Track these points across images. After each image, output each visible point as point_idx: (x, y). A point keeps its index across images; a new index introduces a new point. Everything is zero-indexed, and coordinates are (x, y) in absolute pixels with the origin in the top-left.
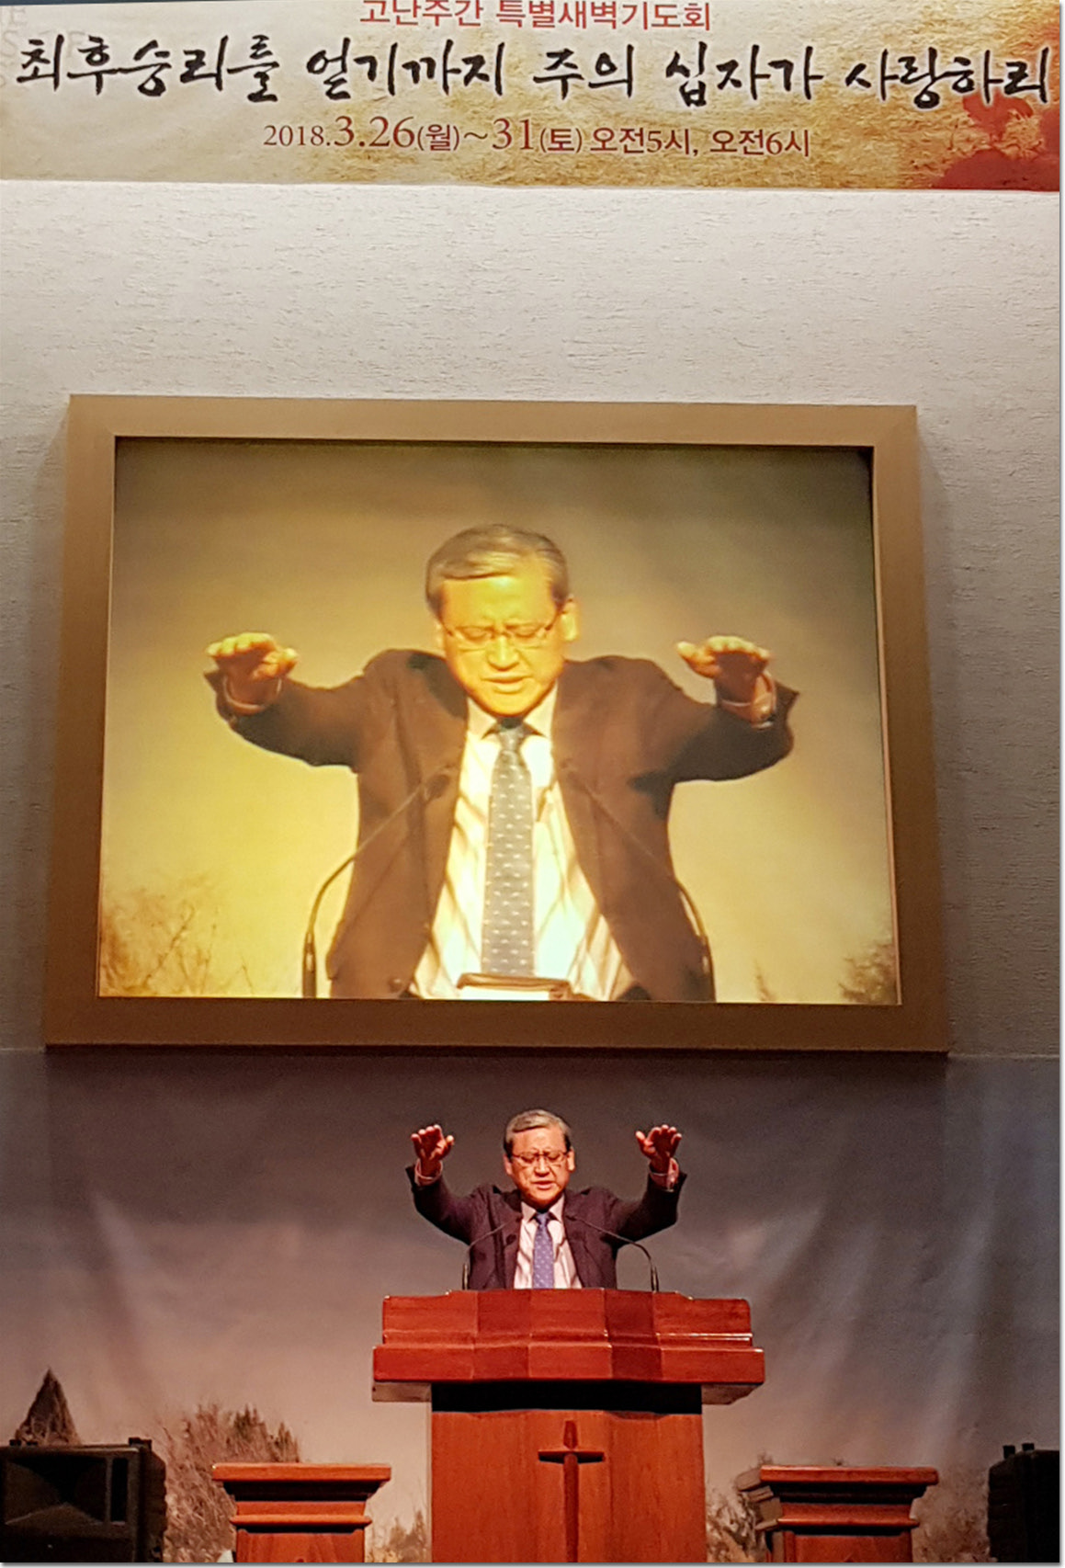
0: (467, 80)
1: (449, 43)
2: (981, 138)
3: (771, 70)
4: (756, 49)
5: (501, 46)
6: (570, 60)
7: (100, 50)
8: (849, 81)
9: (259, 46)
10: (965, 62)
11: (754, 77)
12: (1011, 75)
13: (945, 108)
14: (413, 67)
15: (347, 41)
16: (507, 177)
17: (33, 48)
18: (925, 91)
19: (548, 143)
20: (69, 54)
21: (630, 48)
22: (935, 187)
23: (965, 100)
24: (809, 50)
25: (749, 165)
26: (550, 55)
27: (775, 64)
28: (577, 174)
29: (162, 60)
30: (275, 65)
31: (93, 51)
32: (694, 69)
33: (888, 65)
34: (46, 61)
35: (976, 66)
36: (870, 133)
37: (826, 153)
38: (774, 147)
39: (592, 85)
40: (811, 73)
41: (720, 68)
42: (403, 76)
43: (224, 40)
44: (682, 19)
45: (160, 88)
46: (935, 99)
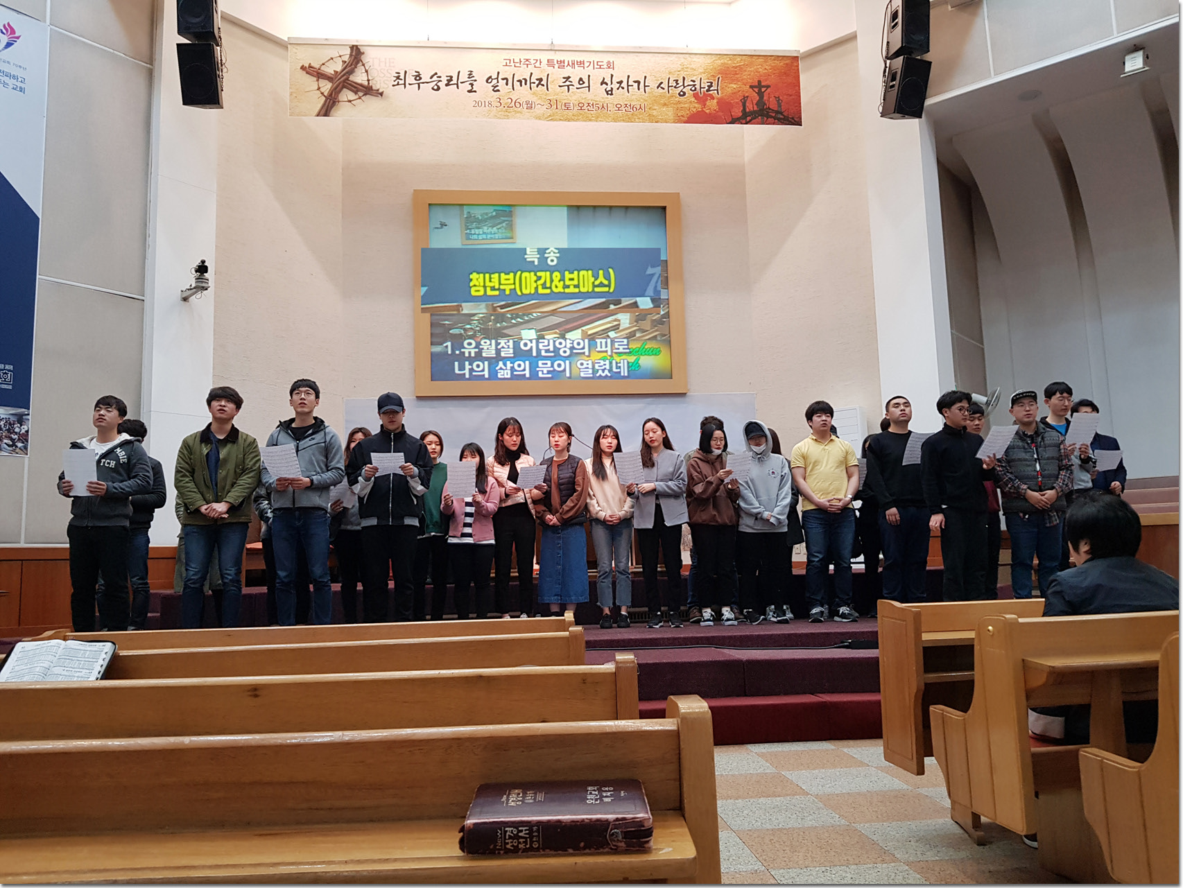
0: (537, 86)
1: (531, 74)
2: (698, 106)
3: (633, 84)
4: (629, 77)
5: (548, 75)
6: (570, 80)
7: (419, 76)
8: (658, 88)
9: (470, 75)
10: (694, 81)
11: (628, 86)
12: (708, 86)
13: (688, 97)
14: (520, 81)
15: (498, 73)
16: (551, 118)
17: (397, 75)
18: (681, 91)
19: (563, 108)
20: (409, 77)
21: (589, 76)
22: (684, 123)
23: (694, 94)
24: (645, 77)
25: (627, 115)
26: (564, 78)
27: (635, 82)
28: (573, 118)
29: (439, 79)
30: (475, 81)
31: (417, 76)
32: (609, 83)
33: (670, 82)
34: (401, 79)
35: (697, 83)
36: (665, 104)
37: (651, 112)
38: (635, 109)
39: (577, 88)
40: (646, 85)
41: (618, 83)
42: (517, 84)
43: (459, 72)
44: (605, 66)
45: (439, 89)
46: (684, 94)
